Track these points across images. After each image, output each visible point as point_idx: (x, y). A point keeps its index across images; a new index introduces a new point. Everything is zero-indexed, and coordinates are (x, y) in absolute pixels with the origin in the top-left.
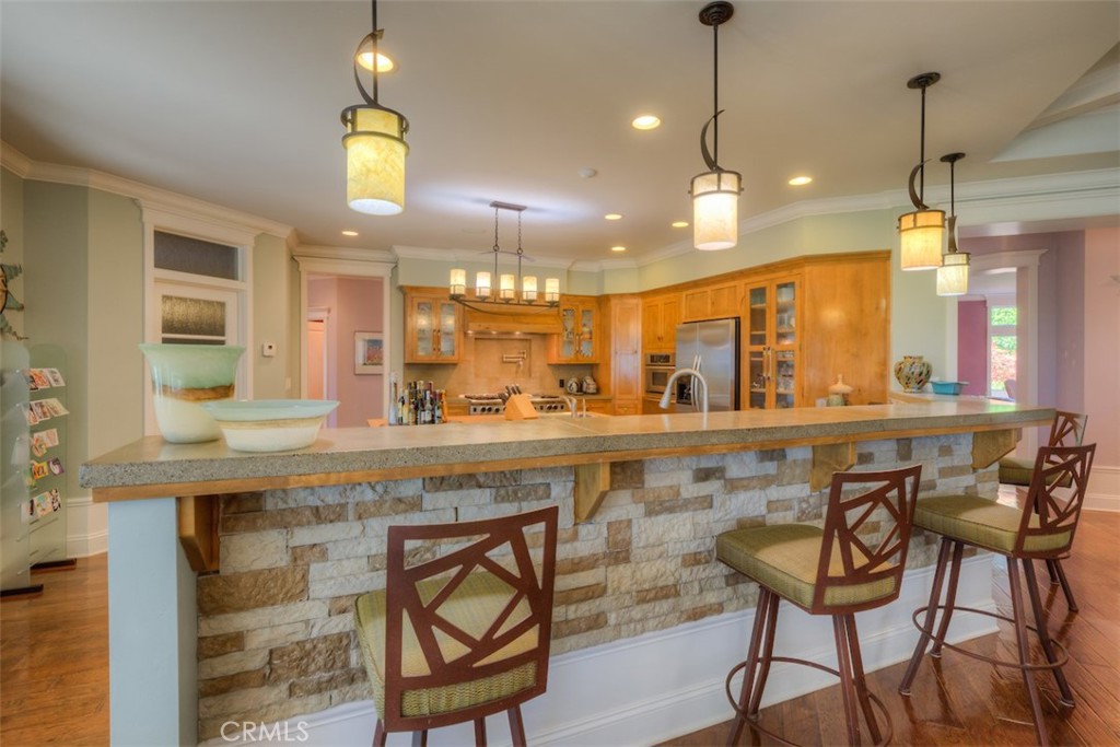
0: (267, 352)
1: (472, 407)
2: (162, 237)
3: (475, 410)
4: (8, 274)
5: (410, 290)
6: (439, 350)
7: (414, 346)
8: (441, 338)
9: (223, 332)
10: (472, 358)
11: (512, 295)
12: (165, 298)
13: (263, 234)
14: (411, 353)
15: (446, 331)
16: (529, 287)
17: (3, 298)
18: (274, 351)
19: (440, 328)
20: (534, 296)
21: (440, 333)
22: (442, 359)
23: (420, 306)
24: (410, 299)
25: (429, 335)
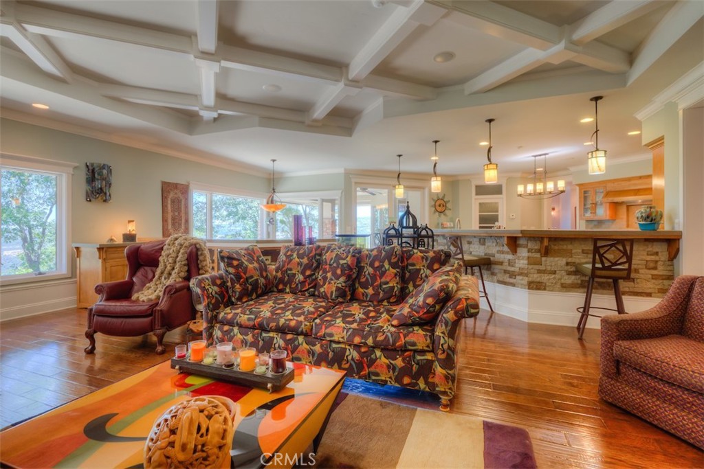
0: (511, 217)
2: (477, 187)
4: (446, 203)
5: (580, 185)
6: (595, 213)
7: (582, 212)
8: (596, 207)
9: (497, 212)
10: (625, 216)
11: (542, 191)
12: (480, 204)
13: (509, 178)
14: (580, 216)
15: (599, 203)
16: (550, 186)
17: (444, 208)
18: (514, 217)
19: (594, 202)
20: (553, 190)
21: (595, 205)
22: (596, 218)
23: (585, 192)
24: (580, 190)
25: (589, 206)
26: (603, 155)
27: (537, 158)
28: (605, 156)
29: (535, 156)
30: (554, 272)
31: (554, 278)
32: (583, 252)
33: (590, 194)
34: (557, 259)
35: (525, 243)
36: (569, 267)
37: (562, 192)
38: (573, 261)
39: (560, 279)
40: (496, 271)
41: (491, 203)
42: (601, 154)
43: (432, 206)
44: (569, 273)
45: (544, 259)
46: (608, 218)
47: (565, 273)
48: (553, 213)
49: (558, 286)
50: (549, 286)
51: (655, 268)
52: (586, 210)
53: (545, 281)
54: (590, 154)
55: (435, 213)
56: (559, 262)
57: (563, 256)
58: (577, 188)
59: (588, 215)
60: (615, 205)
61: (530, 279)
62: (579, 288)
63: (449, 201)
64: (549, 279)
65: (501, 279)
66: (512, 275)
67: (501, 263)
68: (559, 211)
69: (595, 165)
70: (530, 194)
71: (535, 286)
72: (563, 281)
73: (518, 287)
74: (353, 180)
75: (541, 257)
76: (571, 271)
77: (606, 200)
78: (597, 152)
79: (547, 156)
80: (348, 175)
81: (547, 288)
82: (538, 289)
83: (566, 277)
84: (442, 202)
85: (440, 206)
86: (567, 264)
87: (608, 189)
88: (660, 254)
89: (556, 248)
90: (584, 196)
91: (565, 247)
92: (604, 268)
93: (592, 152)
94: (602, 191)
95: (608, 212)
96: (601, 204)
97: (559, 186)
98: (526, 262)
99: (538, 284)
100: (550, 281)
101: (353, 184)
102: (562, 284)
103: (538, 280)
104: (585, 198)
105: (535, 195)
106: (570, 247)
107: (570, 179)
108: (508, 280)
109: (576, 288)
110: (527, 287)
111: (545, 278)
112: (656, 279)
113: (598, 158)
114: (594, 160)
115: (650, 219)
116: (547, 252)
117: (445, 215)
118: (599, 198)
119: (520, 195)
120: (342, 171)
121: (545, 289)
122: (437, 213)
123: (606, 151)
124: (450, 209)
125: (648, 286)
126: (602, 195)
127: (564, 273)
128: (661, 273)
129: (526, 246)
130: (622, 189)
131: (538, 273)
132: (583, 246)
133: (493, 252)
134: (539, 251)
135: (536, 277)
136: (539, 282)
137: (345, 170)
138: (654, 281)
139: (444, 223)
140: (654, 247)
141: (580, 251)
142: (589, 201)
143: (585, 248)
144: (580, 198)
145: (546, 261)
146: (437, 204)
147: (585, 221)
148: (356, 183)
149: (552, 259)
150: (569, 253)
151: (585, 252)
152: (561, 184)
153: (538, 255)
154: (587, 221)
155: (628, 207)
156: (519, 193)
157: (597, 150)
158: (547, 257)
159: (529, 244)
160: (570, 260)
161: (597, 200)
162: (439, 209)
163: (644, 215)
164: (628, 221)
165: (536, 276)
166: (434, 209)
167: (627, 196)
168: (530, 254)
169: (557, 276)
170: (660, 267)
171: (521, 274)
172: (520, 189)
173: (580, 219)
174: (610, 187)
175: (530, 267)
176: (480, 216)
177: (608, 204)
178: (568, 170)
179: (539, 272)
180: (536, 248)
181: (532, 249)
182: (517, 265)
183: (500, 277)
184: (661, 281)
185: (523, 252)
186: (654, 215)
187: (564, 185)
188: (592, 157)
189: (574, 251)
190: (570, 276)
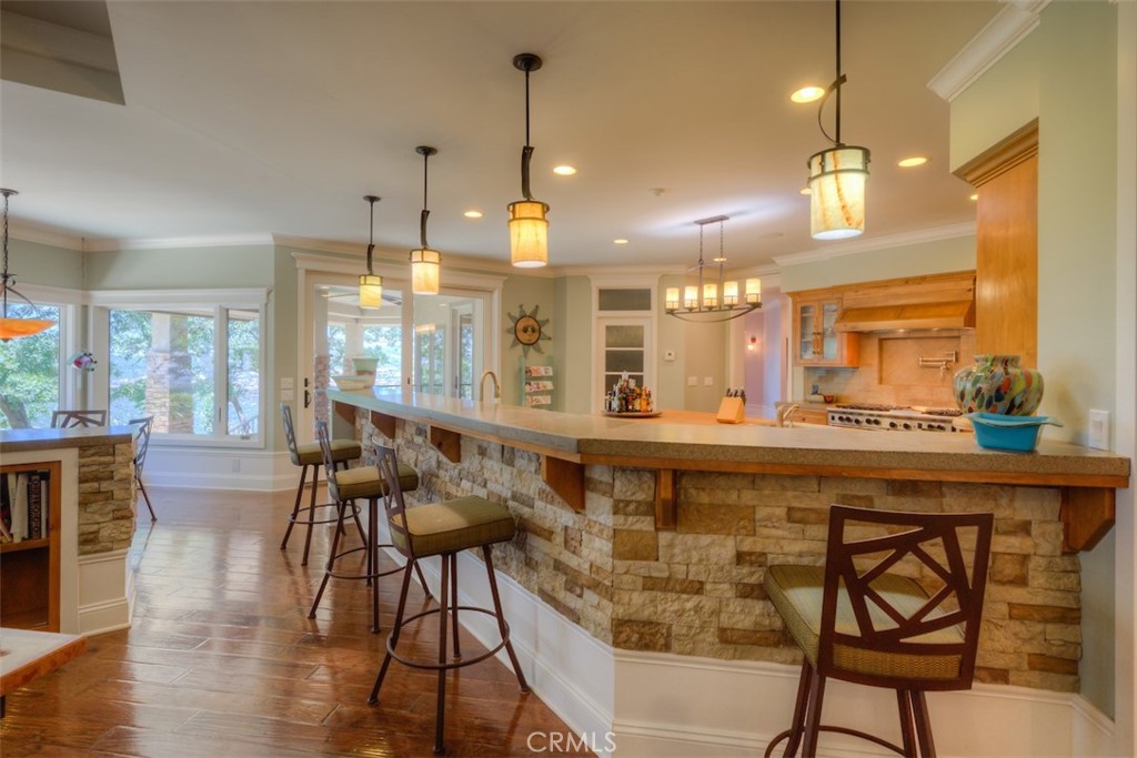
0: (668, 358)
1: (830, 415)
2: (602, 292)
3: (833, 418)
4: (540, 324)
5: (794, 295)
6: (821, 353)
7: (798, 352)
8: (822, 340)
9: (641, 346)
10: (875, 361)
11: (715, 303)
12: (608, 328)
13: (664, 276)
14: (795, 357)
15: (828, 332)
16: (731, 291)
17: (536, 335)
18: (671, 358)
19: (820, 331)
20: (736, 301)
21: (821, 335)
22: (823, 363)
23: (804, 310)
24: (795, 304)
25: (810, 338)
26: (860, 167)
27: (705, 226)
28: (865, 171)
29: (702, 223)
30: (698, 588)
31: (698, 609)
32: (792, 516)
33: (813, 313)
34: (705, 539)
35: (606, 478)
36: (745, 570)
37: (756, 305)
38: (758, 549)
39: (716, 613)
40: (537, 556)
41: (630, 327)
42: (852, 159)
43: (509, 331)
44: (747, 592)
45: (665, 537)
46: (845, 363)
47: (730, 594)
48: (751, 347)
49: (710, 636)
50: (678, 637)
51: (1021, 581)
52: (804, 346)
53: (667, 618)
54: (816, 162)
55: (513, 346)
56: (714, 550)
57: (724, 529)
58: (790, 300)
59: (809, 356)
60: (859, 338)
61: (621, 611)
62: (776, 644)
63: (548, 321)
64: (680, 613)
65: (547, 587)
66: (574, 583)
67: (548, 535)
68: (762, 344)
69: (832, 202)
70: (691, 310)
71: (635, 637)
72: (725, 620)
73: (587, 628)
74: (302, 265)
75: (657, 530)
76: (753, 587)
77: (843, 326)
78: (840, 153)
79: (725, 222)
80: (286, 253)
81: (675, 645)
82: (646, 644)
83: (736, 605)
84: (532, 322)
85: (525, 330)
86: (740, 558)
87: (847, 303)
88: (1035, 530)
89: (704, 498)
90: (802, 319)
91: (733, 497)
92: (870, 639)
93: (823, 154)
94: (834, 307)
95: (845, 352)
96: (833, 334)
97: (748, 292)
98: (607, 546)
99: (646, 630)
100: (685, 618)
101: (301, 275)
102: (722, 630)
103: (646, 614)
104: (804, 321)
105: (700, 311)
106: (748, 497)
107: (775, 282)
108: (563, 595)
109: (767, 645)
110: (611, 637)
111: (668, 608)
112: (1021, 619)
113: (842, 176)
114: (829, 181)
115: (1005, 404)
116: (672, 515)
117: (539, 350)
118: (830, 322)
119: (671, 312)
120: (265, 239)
121: (667, 648)
122: (520, 346)
123: (866, 153)
124: (550, 339)
125: (997, 646)
126: (835, 316)
127: (726, 590)
128: (1039, 600)
129: (609, 491)
130: (870, 305)
131: (644, 589)
132: (790, 494)
133: (531, 493)
134: (648, 509)
135: (638, 603)
136: (648, 623)
137: (276, 238)
138: (1016, 626)
139: (533, 368)
140: (1018, 504)
141: (781, 512)
142: (811, 329)
143: (796, 504)
144: (794, 320)
145: (671, 546)
146: (521, 326)
147: (802, 369)
148: (308, 272)
149: (690, 538)
150: (745, 521)
151: (799, 515)
152: (753, 288)
153: (645, 524)
154: (808, 369)
155: (881, 341)
156: (669, 306)
157: (839, 146)
158: (675, 530)
159: (618, 484)
160: (747, 545)
161: (826, 326)
162: (524, 337)
163: (984, 386)
164: (881, 370)
165: (638, 598)
166: (512, 337)
167: (882, 319)
168: (621, 519)
169: (708, 603)
170: (1038, 580)
171: (595, 586)
172: (672, 297)
173: (795, 364)
174: (851, 300)
175: (621, 565)
176: (607, 352)
177: (846, 335)
178: (774, 262)
179: (650, 584)
180: (640, 496)
181: (628, 503)
182: (585, 551)
183: (545, 576)
184: (1039, 628)
185: (600, 510)
186: (1020, 386)
187: (758, 291)
188: (823, 173)
189: (761, 513)
190: (749, 601)
